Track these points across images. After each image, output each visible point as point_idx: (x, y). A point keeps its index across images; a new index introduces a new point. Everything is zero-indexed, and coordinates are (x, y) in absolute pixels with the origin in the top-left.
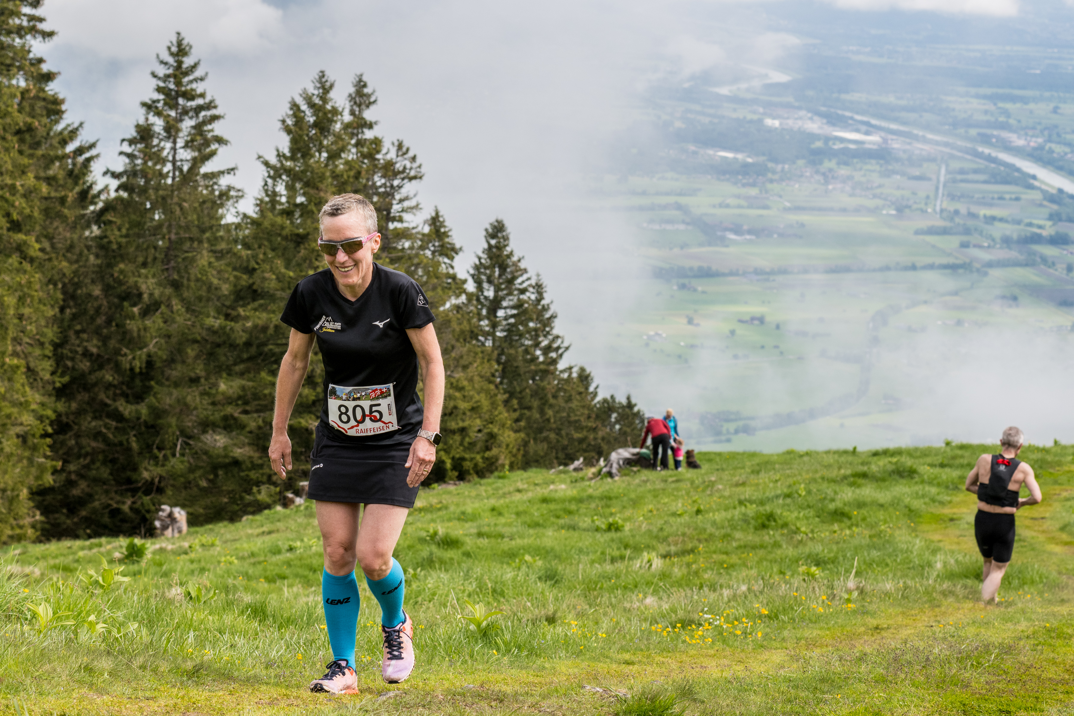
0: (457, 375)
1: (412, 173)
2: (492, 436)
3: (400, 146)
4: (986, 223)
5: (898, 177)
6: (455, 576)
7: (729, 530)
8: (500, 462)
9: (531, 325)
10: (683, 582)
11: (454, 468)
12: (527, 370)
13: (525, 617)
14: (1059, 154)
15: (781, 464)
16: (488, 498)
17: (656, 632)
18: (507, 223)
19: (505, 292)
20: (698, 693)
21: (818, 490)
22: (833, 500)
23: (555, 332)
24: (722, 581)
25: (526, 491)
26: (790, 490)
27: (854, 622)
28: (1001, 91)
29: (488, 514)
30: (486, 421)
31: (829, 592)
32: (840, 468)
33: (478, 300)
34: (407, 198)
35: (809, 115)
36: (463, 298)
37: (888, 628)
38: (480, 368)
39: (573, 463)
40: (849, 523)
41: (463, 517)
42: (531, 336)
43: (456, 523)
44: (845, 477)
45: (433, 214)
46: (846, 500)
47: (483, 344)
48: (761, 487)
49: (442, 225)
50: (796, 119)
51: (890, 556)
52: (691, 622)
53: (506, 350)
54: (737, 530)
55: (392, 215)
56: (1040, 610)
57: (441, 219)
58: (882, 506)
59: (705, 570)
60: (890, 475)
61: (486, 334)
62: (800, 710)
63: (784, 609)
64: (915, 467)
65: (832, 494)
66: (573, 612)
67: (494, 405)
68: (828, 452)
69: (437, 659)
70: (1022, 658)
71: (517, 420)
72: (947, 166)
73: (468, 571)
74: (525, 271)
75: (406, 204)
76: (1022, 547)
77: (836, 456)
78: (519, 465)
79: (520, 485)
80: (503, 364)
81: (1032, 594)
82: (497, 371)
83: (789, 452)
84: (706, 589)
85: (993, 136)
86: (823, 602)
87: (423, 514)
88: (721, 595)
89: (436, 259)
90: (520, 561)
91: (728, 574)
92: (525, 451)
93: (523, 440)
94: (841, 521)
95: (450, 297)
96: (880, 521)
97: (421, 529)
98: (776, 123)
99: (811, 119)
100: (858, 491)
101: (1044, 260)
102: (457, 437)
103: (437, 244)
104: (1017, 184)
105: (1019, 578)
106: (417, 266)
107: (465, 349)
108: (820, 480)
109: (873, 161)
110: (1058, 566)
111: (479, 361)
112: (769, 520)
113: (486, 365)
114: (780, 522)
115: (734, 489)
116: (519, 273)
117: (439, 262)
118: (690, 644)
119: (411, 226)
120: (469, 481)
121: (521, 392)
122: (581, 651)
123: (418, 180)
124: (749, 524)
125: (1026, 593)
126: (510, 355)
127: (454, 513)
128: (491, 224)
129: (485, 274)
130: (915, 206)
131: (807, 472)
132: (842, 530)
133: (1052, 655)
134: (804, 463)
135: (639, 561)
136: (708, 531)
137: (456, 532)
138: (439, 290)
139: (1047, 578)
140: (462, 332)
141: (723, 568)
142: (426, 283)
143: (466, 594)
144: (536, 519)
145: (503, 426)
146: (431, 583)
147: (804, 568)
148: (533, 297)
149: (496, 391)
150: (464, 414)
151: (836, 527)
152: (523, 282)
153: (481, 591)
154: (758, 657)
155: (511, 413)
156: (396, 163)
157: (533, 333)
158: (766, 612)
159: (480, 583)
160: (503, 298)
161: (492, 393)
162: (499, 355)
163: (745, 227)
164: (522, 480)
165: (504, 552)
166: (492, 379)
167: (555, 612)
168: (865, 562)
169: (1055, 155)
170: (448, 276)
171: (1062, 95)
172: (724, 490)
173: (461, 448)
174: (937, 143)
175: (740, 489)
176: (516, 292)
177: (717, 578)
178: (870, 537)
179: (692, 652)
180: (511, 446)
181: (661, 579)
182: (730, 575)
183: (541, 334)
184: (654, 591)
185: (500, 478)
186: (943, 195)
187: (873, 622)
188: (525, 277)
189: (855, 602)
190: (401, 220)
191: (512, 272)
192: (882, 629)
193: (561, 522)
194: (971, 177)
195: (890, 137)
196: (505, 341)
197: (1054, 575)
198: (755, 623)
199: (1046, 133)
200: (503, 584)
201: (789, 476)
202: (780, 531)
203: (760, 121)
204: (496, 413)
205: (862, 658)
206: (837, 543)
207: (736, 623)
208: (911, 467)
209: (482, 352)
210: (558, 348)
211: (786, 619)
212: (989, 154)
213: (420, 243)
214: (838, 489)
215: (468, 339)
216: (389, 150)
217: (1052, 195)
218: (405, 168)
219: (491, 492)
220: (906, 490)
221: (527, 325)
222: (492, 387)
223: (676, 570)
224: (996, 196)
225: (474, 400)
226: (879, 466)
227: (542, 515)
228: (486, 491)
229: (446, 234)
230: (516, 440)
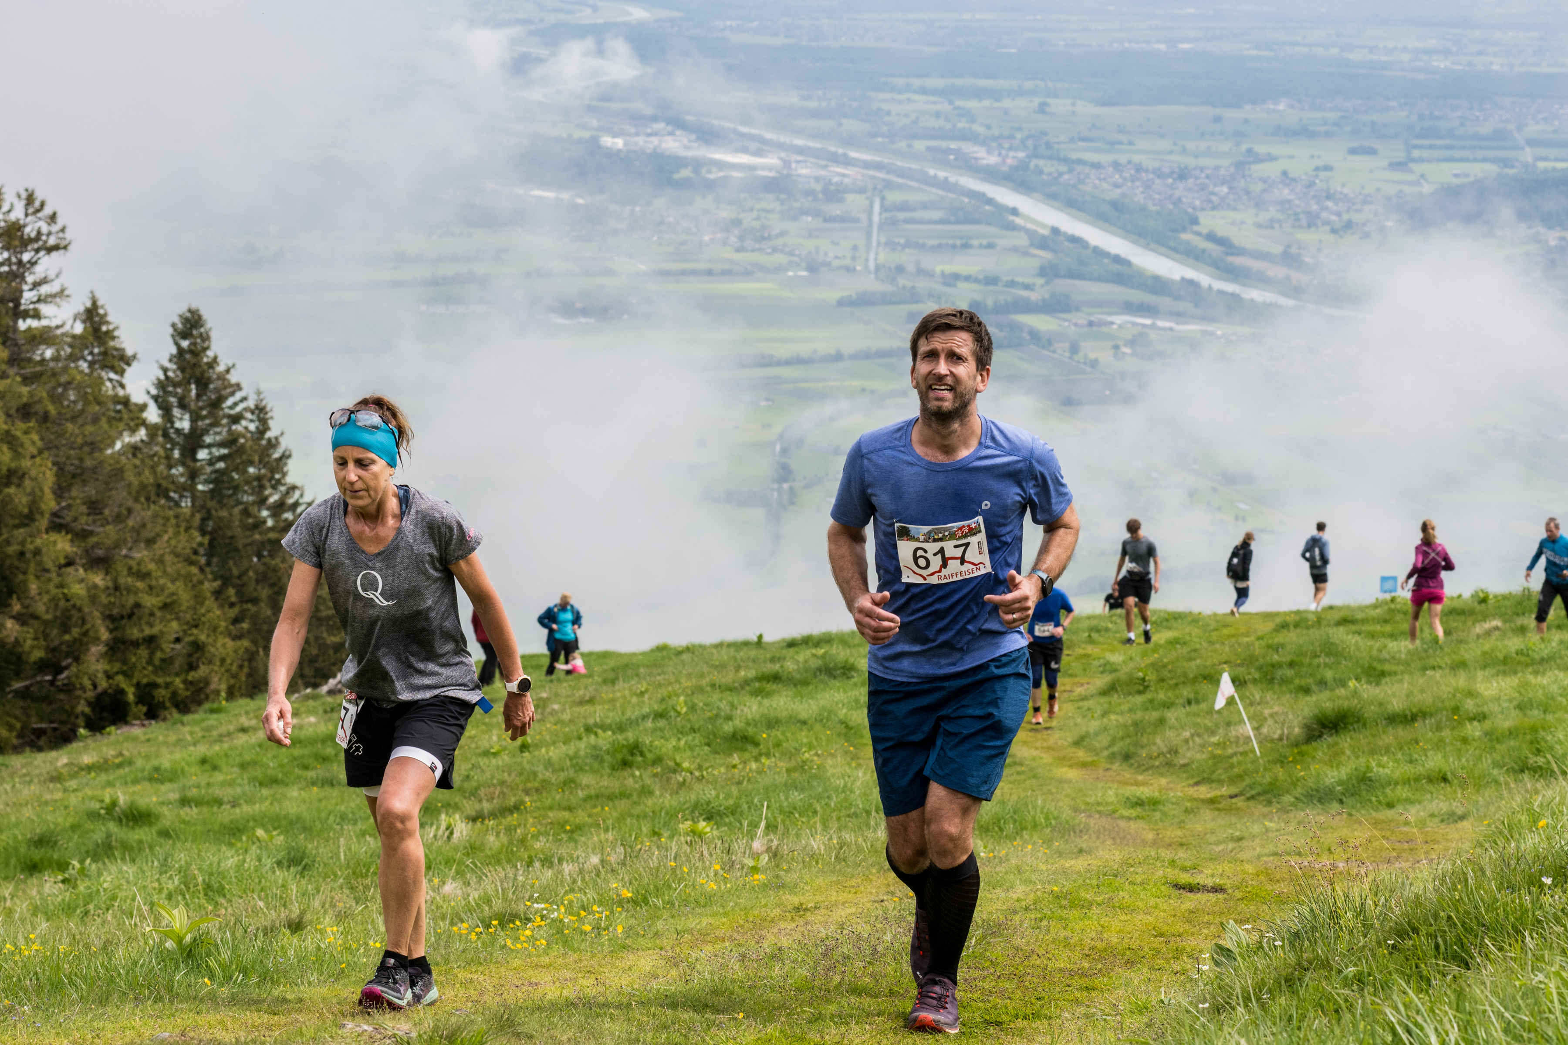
0: (137, 555)
1: (52, 241)
2: (197, 647)
3: (30, 199)
4: (946, 284)
5: (810, 219)
6: (145, 868)
7: (571, 773)
8: (213, 686)
9: (251, 470)
10: (502, 856)
11: (140, 700)
12: (249, 541)
13: (254, 924)
14: (1050, 174)
15: (648, 666)
16: (195, 745)
17: (460, 936)
18: (205, 314)
19: (207, 421)
20: (524, 1023)
21: (706, 704)
22: (729, 718)
23: (290, 480)
24: (563, 851)
25: (255, 729)
26: (663, 707)
27: (763, 902)
28: (958, 82)
29: (195, 769)
30: (188, 623)
31: (726, 858)
32: (738, 668)
33: (166, 435)
34: (44, 281)
35: (670, 128)
36: (142, 433)
37: (816, 908)
38: (173, 542)
39: (326, 683)
40: (755, 751)
41: (158, 776)
42: (253, 489)
43: (147, 784)
44: (747, 682)
45: (89, 304)
46: (750, 717)
47: (177, 504)
48: (618, 704)
49: (103, 320)
50: (650, 135)
51: (819, 799)
52: (513, 917)
53: (213, 512)
54: (586, 771)
55: (22, 308)
56: (1043, 867)
57: (101, 311)
58: (804, 723)
59: (536, 837)
60: (815, 676)
61: (181, 489)
62: (681, 1039)
63: (657, 889)
64: (851, 660)
65: (728, 709)
66: (331, 912)
67: (199, 599)
68: (720, 645)
69: (115, 997)
70: (1018, 941)
71: (236, 621)
72: (883, 199)
73: (165, 860)
74: (238, 387)
75: (44, 290)
76: (1018, 773)
77: (732, 651)
78: (243, 691)
79: (245, 721)
80: (210, 533)
81: (1034, 844)
82: (201, 544)
83: (661, 649)
84: (537, 864)
85: (949, 151)
86: (716, 874)
87: (93, 774)
88: (560, 872)
89: (95, 374)
90: (248, 837)
91: (570, 839)
92: (250, 667)
93: (247, 650)
94: (743, 750)
95: (121, 434)
96: (801, 745)
97: (92, 798)
98: (619, 143)
99: (671, 133)
100: (766, 702)
101: (1035, 336)
102: (143, 652)
103: (96, 350)
104: (989, 224)
105: (1015, 821)
106: (67, 385)
107: (150, 513)
108: (709, 689)
109: (771, 197)
110: (1073, 799)
111: (171, 530)
112: (632, 754)
113: (183, 537)
114: (649, 756)
115: (577, 709)
116: (229, 390)
117: (100, 378)
118: (512, 950)
119: (54, 323)
120: (165, 719)
121: (240, 577)
122: (343, 971)
123: (61, 252)
124: (602, 761)
125: (1025, 842)
126: (221, 519)
127: (143, 770)
128: (181, 316)
129: (175, 395)
130: (836, 263)
131: (689, 675)
132: (745, 763)
133: (1063, 934)
134: (683, 664)
135: (434, 827)
136: (540, 776)
137: (147, 800)
138: (103, 422)
139: (1055, 818)
140: (143, 486)
141: (565, 831)
142: (82, 412)
143: (164, 896)
144: (270, 772)
145: (215, 629)
146: (107, 880)
147: (689, 823)
148: (252, 427)
149: (201, 577)
150: (152, 614)
151: (735, 759)
152: (236, 404)
153: (188, 888)
154: (618, 963)
155: (227, 609)
156: (25, 226)
157: (255, 484)
158: (630, 895)
159: (185, 876)
160: (205, 432)
161: (195, 579)
162: (203, 520)
163: (578, 305)
164: (247, 713)
165: (223, 827)
166: (194, 557)
167: (303, 913)
168: (781, 810)
169: (1045, 177)
170: (117, 400)
171: (1050, 85)
172: (564, 710)
173: (150, 668)
174: (867, 165)
175: (588, 708)
176: (225, 421)
177: (554, 848)
178: (788, 771)
179: (516, 963)
180: (229, 661)
181: (468, 854)
182: (576, 842)
183: (267, 484)
184: (458, 873)
185: (213, 711)
186: (879, 243)
187: (795, 900)
188: (238, 395)
189: (764, 871)
190: (37, 315)
191: (217, 390)
192: (806, 910)
193: (311, 774)
194: (919, 214)
195: (794, 157)
196: (212, 498)
197: (1067, 813)
198: (612, 912)
199: (1030, 143)
200: (222, 874)
201: (660, 685)
202: (650, 769)
203: (595, 140)
204: (203, 611)
205: (777, 955)
206: (739, 783)
207: (583, 913)
208: (846, 662)
209: (176, 517)
210: (296, 504)
211: (660, 903)
212: (946, 179)
213: (69, 350)
214: (736, 702)
215: (153, 498)
216: (12, 205)
217: (1044, 237)
218: (39, 233)
219: (200, 734)
220: (839, 696)
221: (245, 471)
222: (194, 570)
223: (491, 838)
224: (958, 242)
225: (167, 592)
226: (798, 661)
227: (281, 766)
228: (192, 733)
229: (110, 335)
230: (235, 651)
